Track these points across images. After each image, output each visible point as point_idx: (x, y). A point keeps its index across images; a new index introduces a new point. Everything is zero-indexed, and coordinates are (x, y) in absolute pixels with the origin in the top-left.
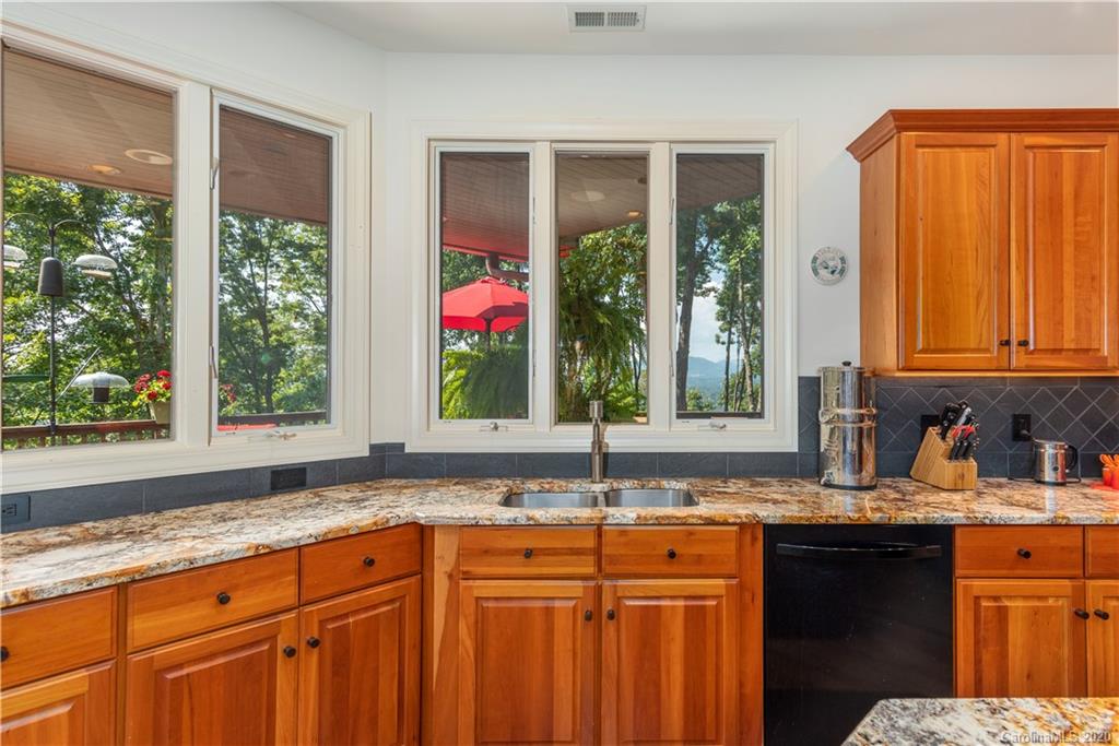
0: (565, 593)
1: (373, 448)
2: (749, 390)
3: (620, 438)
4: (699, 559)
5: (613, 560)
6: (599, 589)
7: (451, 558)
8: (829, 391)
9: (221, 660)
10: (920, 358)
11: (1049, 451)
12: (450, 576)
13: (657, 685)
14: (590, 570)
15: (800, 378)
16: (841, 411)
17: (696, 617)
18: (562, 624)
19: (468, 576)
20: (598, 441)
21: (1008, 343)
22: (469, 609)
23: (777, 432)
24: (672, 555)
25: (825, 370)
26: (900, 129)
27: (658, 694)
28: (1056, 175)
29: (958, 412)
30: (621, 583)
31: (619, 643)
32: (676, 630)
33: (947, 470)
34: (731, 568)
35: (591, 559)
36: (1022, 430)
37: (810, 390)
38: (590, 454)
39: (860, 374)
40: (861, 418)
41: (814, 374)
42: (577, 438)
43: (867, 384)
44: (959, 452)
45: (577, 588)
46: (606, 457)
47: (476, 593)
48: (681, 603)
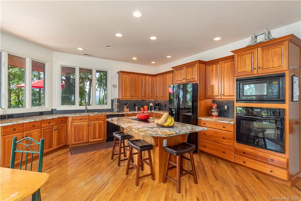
0: (85, 123)
1: (51, 109)
2: (105, 103)
3: (89, 108)
4: (100, 119)
5: (91, 119)
6: (89, 123)
7: (71, 121)
8: (114, 101)
9: (49, 130)
10: (123, 98)
11: (137, 107)
12: (71, 123)
13: (95, 132)
14: (88, 121)
15: (111, 100)
16: (116, 103)
17: (100, 125)
18: (85, 127)
19: (73, 122)
20: (86, 108)
21: (131, 96)
22: (73, 126)
23: (109, 106)
24: (97, 118)
25: (114, 99)
26: (121, 73)
27: (95, 134)
28: (136, 79)
29: (127, 103)
30: (92, 122)
31: (91, 128)
32: (97, 126)
33: (126, 109)
34: (103, 120)
35: (88, 119)
36: (135, 105)
37: (112, 101)
38: (85, 110)
39: (118, 99)
40: (118, 104)
41: (113, 99)
42: (83, 108)
43: (119, 100)
44: (127, 108)
45: (86, 123)
46: (87, 110)
47: (75, 124)
48: (98, 124)
